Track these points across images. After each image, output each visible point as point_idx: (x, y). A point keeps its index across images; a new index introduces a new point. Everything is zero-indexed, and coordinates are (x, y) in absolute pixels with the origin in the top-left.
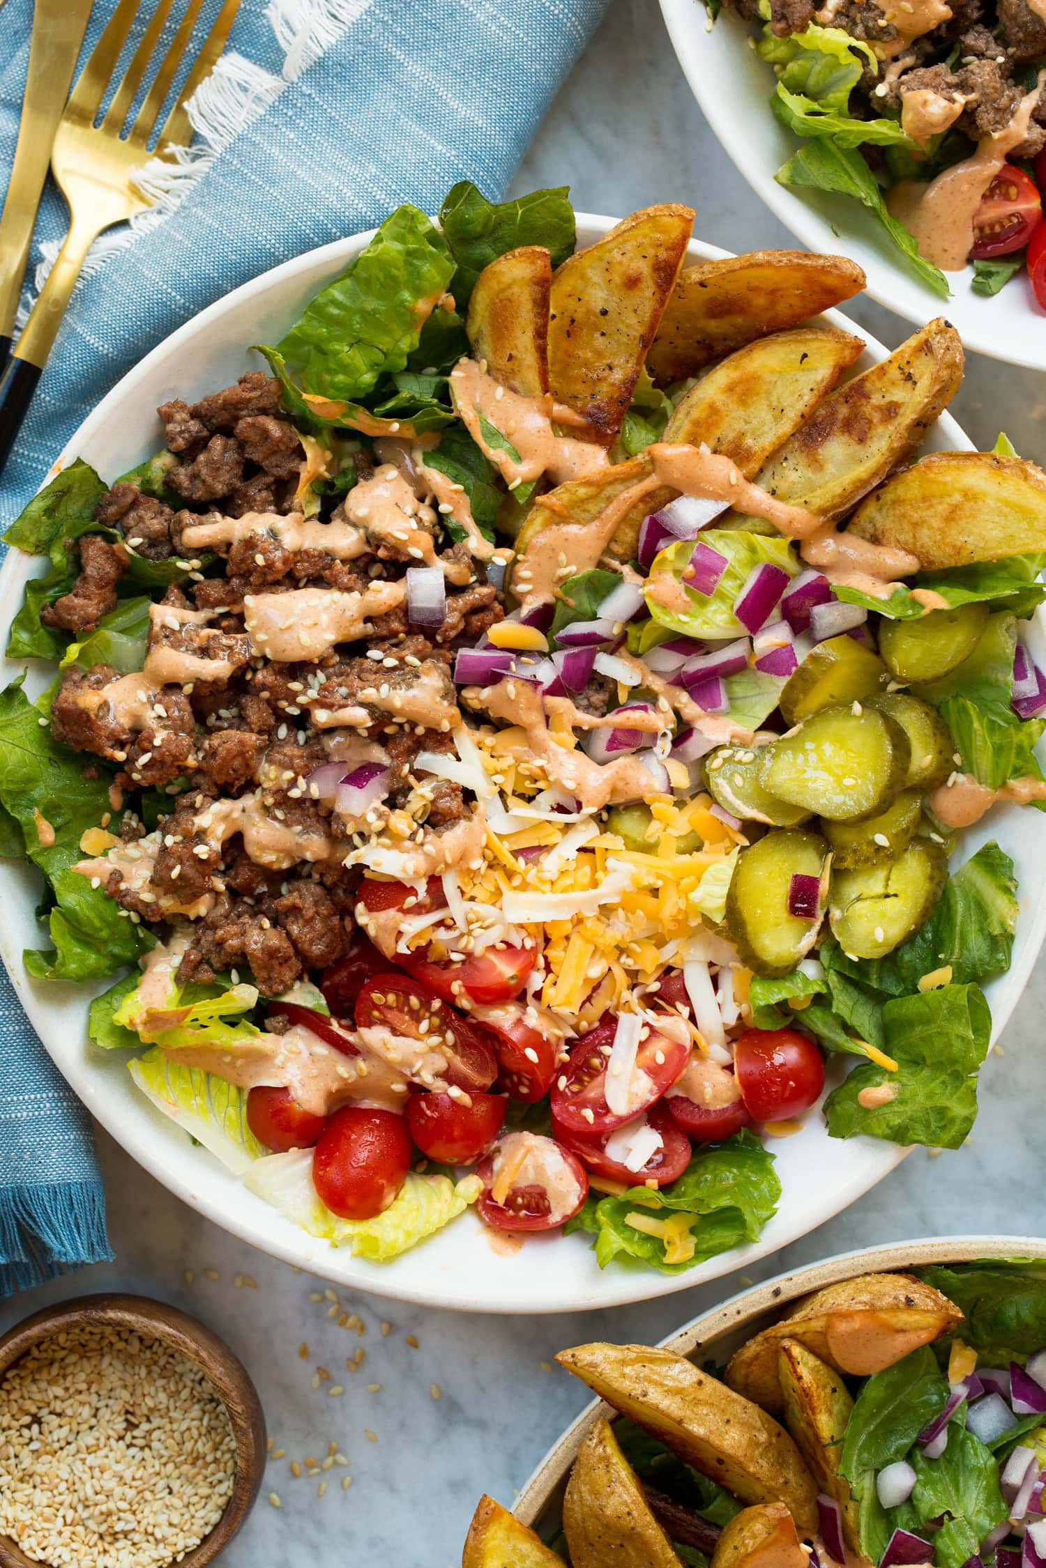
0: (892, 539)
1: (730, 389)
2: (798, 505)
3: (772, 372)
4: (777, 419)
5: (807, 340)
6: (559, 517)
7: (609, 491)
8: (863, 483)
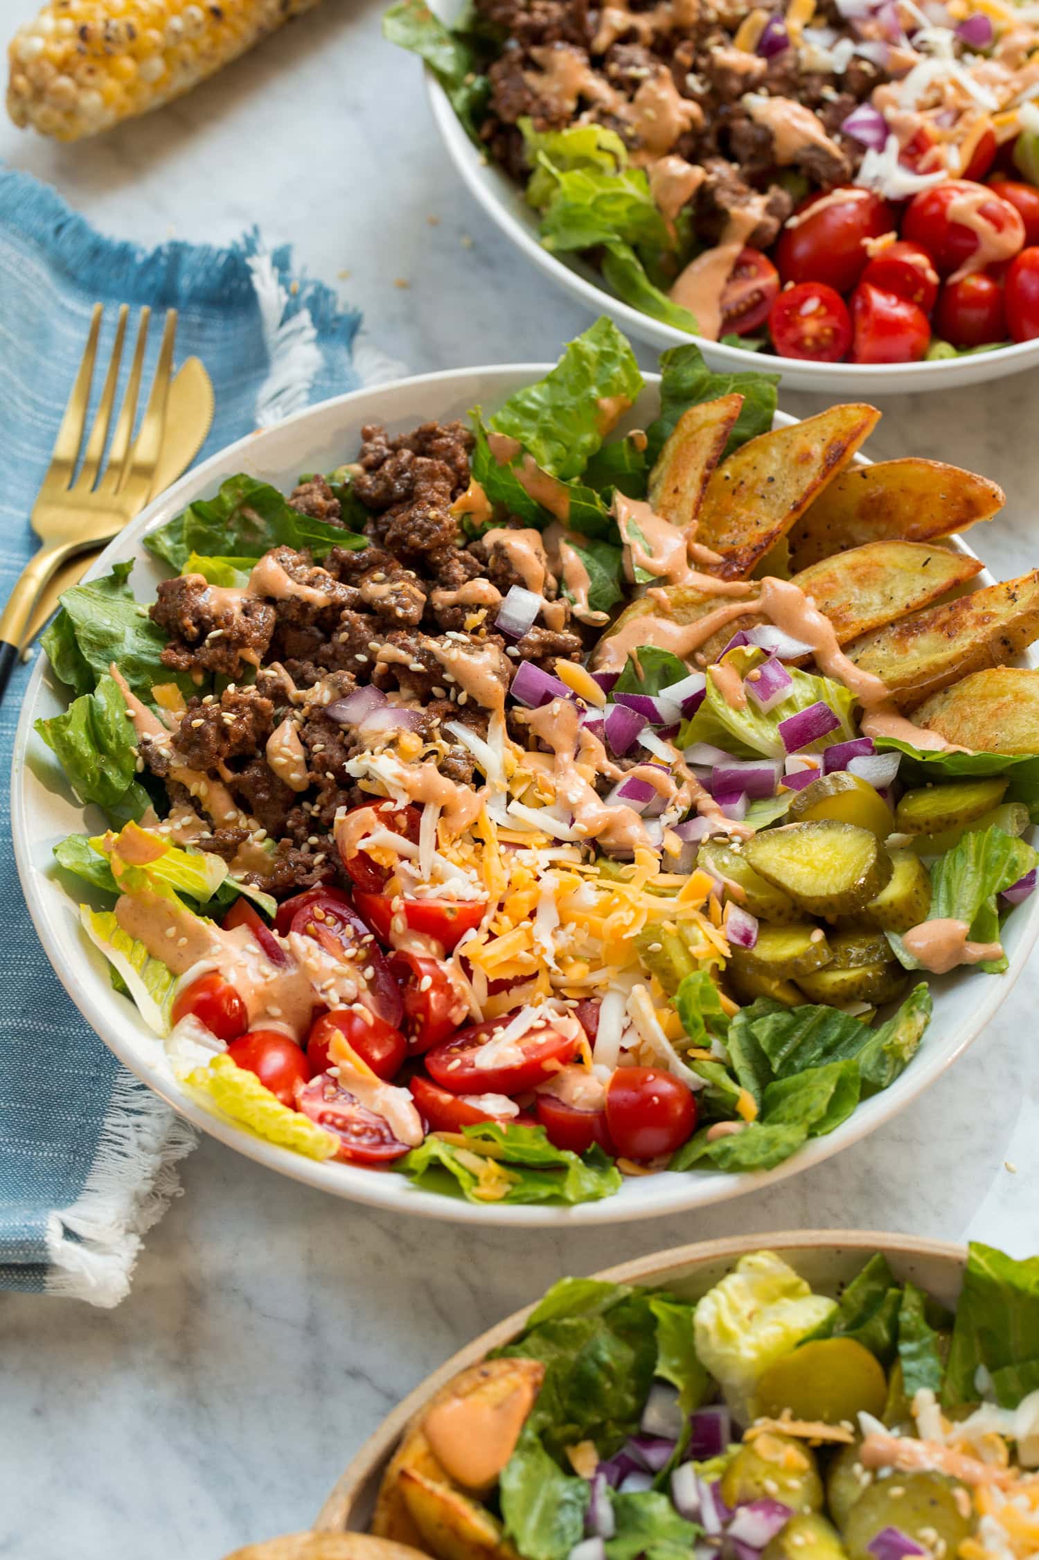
0: (941, 726)
1: (853, 568)
2: (874, 674)
3: (895, 566)
4: (885, 604)
5: (936, 551)
6: (661, 610)
7: (713, 603)
8: (938, 667)
